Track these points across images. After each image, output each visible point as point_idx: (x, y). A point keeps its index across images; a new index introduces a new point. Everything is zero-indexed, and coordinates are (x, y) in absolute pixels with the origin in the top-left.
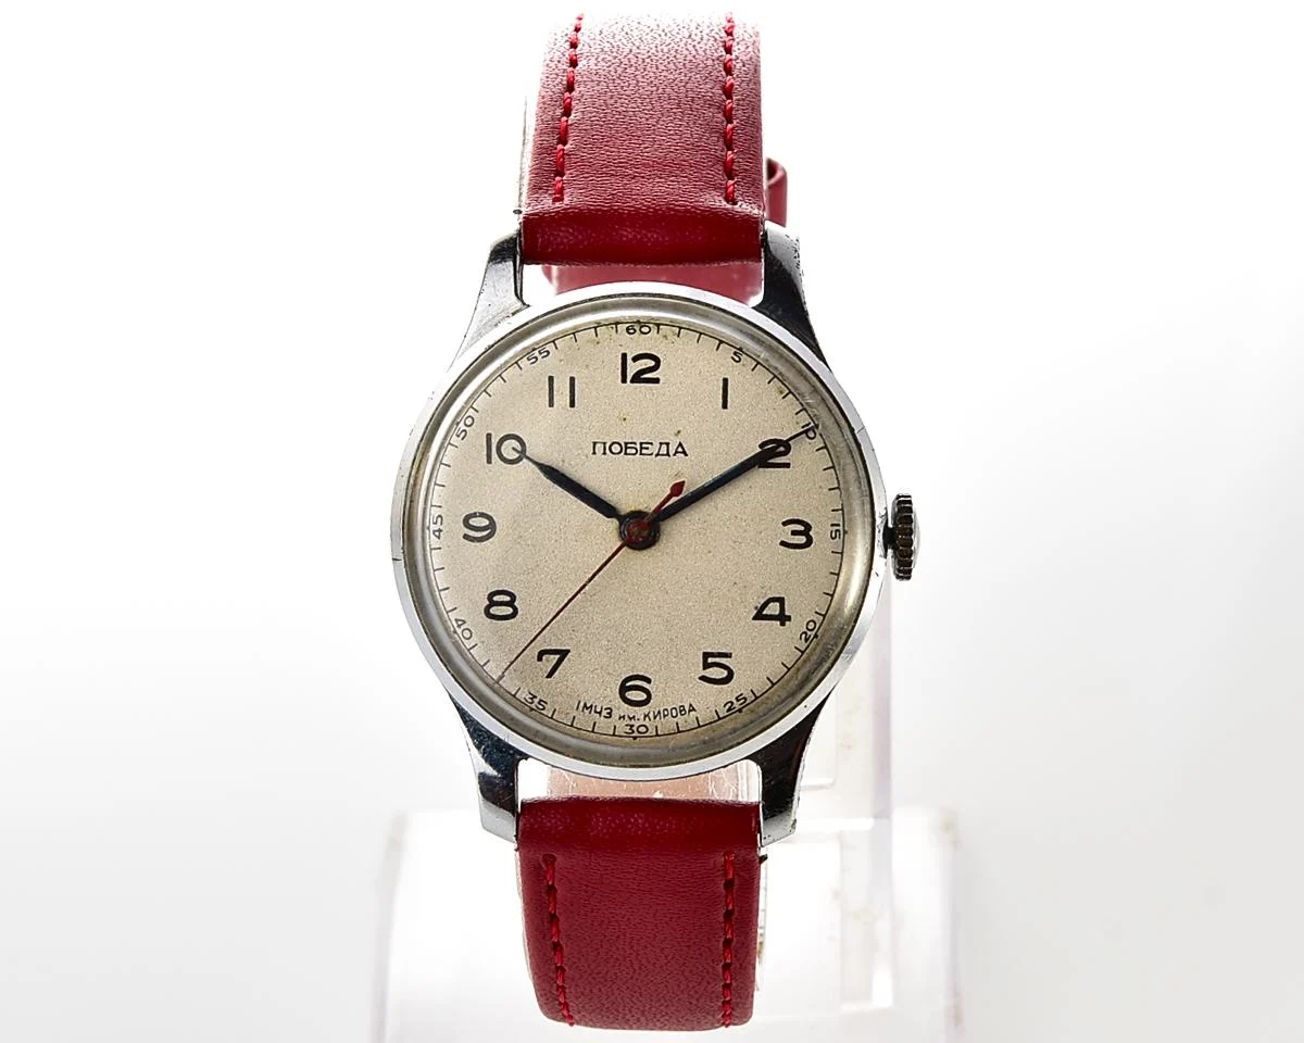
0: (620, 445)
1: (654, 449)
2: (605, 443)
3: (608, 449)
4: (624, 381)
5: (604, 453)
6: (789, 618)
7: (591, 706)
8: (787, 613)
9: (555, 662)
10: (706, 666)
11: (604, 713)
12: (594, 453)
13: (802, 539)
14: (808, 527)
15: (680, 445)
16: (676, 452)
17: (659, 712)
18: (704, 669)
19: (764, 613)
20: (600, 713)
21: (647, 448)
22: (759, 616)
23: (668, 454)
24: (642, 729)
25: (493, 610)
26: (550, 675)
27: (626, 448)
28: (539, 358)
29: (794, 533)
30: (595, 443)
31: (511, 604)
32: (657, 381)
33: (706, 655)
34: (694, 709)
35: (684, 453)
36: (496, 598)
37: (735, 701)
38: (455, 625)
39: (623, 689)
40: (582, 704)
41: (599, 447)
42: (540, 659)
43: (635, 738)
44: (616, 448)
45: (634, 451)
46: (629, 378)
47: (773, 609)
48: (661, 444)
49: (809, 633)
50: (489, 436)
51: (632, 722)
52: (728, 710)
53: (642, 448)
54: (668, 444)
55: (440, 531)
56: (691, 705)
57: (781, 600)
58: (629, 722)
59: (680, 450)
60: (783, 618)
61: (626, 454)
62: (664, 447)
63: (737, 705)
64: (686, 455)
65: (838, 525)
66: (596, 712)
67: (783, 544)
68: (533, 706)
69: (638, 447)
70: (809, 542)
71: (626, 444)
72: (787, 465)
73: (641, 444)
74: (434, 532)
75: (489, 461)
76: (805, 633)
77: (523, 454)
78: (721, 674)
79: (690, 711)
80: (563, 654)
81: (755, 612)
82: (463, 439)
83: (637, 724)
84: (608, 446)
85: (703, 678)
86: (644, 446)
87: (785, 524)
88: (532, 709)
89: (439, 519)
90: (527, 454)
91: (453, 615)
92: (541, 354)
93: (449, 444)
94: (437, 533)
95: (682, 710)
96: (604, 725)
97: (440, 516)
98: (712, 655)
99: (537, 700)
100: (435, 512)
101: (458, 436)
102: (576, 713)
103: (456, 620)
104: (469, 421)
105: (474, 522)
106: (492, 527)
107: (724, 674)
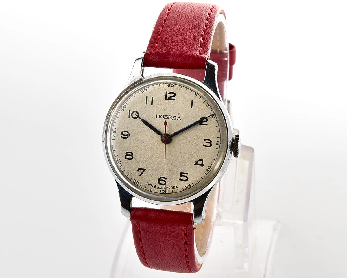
1: (172, 118)
2: (159, 115)
4: (166, 99)
5: (159, 118)
6: (204, 165)
7: (150, 184)
8: (203, 164)
9: (142, 172)
10: (181, 176)
11: (154, 186)
12: (157, 117)
13: (209, 145)
14: (211, 141)
15: (179, 117)
16: (178, 119)
17: (168, 187)
18: (181, 177)
19: (198, 163)
20: (152, 186)
22: (196, 164)
23: (176, 119)
25: (127, 157)
26: (140, 175)
28: (144, 91)
29: (207, 143)
30: (157, 115)
31: (132, 156)
32: (174, 100)
33: (181, 173)
34: (177, 187)
35: (180, 119)
36: (128, 154)
37: (188, 186)
38: (117, 160)
39: (159, 180)
40: (148, 183)
41: (158, 116)
42: (138, 171)
43: (161, 194)
44: (162, 117)
46: (167, 99)
47: (200, 162)
49: (209, 169)
50: (130, 111)
52: (186, 188)
54: (176, 117)
55: (115, 135)
56: (176, 186)
57: (202, 160)
58: (160, 189)
60: (202, 165)
61: (165, 118)
62: (175, 117)
63: (188, 187)
64: (180, 120)
65: (219, 141)
66: (151, 186)
67: (204, 145)
68: (135, 183)
69: (168, 117)
70: (211, 145)
71: (165, 116)
72: (207, 125)
73: (169, 116)
75: (129, 118)
76: (207, 169)
77: (138, 117)
78: (185, 178)
79: (176, 188)
80: (144, 170)
81: (195, 163)
82: (123, 111)
83: (162, 190)
84: (160, 116)
85: (180, 179)
86: (170, 116)
87: (205, 140)
88: (135, 184)
89: (115, 132)
90: (139, 116)
91: (116, 158)
92: (145, 90)
93: (119, 112)
94: (114, 135)
95: (174, 187)
96: (153, 190)
97: (115, 131)
98: (183, 173)
99: (136, 182)
100: (114, 130)
101: (122, 110)
102: (146, 186)
103: (117, 159)
104: (125, 107)
105: (124, 133)
106: (128, 135)
107: (186, 179)
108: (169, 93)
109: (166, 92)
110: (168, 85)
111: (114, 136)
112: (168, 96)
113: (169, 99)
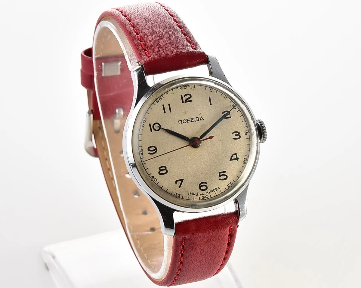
0: (186, 120)
1: (195, 120)
2: (181, 120)
3: (182, 122)
4: (183, 102)
5: (182, 123)
6: (239, 159)
7: (192, 193)
8: (238, 157)
9: (180, 183)
11: (196, 194)
12: (179, 124)
13: (238, 137)
14: (239, 133)
16: (201, 119)
17: (210, 191)
18: (220, 177)
19: (232, 158)
21: (193, 120)
22: (231, 160)
23: (199, 120)
24: (207, 197)
25: (161, 172)
26: (180, 187)
27: (187, 121)
28: (159, 100)
29: (236, 135)
31: (165, 169)
32: (191, 101)
34: (219, 188)
36: (161, 169)
37: (229, 184)
38: (152, 178)
39: (200, 187)
40: (190, 193)
41: (180, 122)
42: (176, 183)
43: (205, 199)
44: (185, 121)
45: (189, 121)
47: (234, 157)
48: (196, 118)
50: (150, 124)
51: (204, 195)
52: (228, 187)
53: (191, 120)
54: (198, 118)
55: (142, 153)
57: (236, 154)
58: (203, 195)
59: (202, 118)
60: (237, 159)
61: (187, 122)
63: (230, 185)
65: (247, 131)
66: (194, 194)
67: (233, 139)
68: (177, 196)
70: (240, 137)
72: (230, 117)
75: (151, 131)
76: (244, 162)
77: (160, 128)
78: (224, 177)
79: (218, 189)
80: (182, 180)
82: (144, 126)
83: (205, 195)
85: (220, 179)
87: (233, 133)
89: (142, 150)
93: (140, 129)
95: (216, 189)
96: (197, 198)
99: (177, 194)
102: (188, 196)
103: (152, 177)
104: (144, 121)
105: (151, 149)
106: (156, 149)
108: (185, 96)
109: (181, 96)
110: (181, 88)
111: (143, 155)
112: (184, 99)
113: (186, 101)
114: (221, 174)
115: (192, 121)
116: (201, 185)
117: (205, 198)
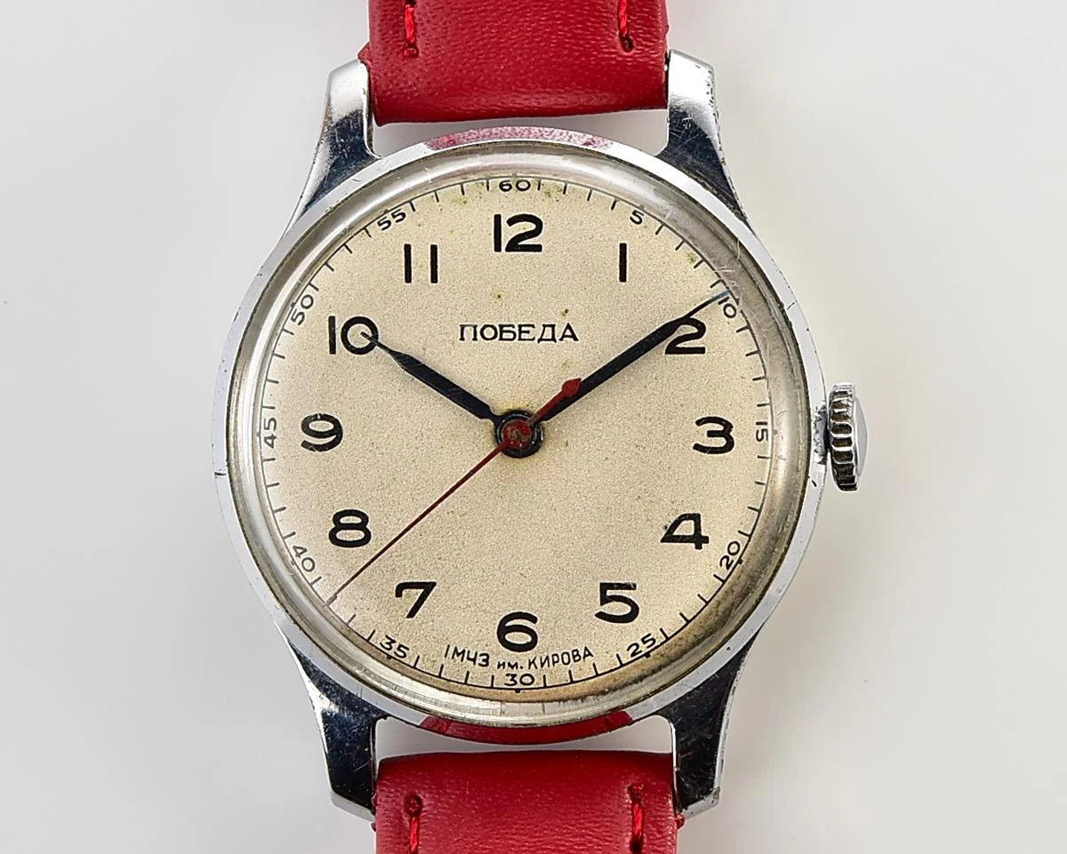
0: (495, 329)
1: (536, 333)
2: (475, 327)
3: (479, 333)
4: (498, 248)
5: (475, 339)
6: (706, 540)
7: (464, 652)
8: (703, 534)
9: (417, 597)
10: (605, 600)
11: (480, 660)
12: (462, 339)
13: (721, 442)
14: (728, 426)
15: (569, 327)
16: (564, 336)
17: (547, 658)
18: (603, 603)
19: (675, 533)
20: (474, 660)
21: (528, 332)
22: (669, 537)
23: (553, 339)
24: (527, 680)
25: (341, 535)
26: (411, 614)
27: (502, 332)
28: (393, 221)
29: (711, 434)
30: (463, 327)
31: (362, 526)
32: (538, 248)
33: (604, 587)
34: (590, 654)
35: (573, 336)
36: (343, 520)
37: (641, 643)
38: (294, 554)
39: (503, 630)
40: (452, 650)
41: (469, 332)
42: (399, 594)
43: (518, 691)
44: (489, 333)
45: (511, 336)
46: (504, 247)
47: (687, 528)
48: (545, 326)
49: (731, 557)
50: (332, 320)
51: (515, 671)
52: (633, 654)
53: (521, 332)
54: (553, 326)
55: (273, 438)
56: (586, 649)
57: (696, 518)
58: (510, 671)
59: (568, 333)
60: (699, 540)
61: (501, 339)
62: (549, 330)
63: (644, 648)
64: (576, 339)
65: (765, 424)
66: (469, 659)
67: (697, 447)
68: (391, 653)
69: (516, 330)
70: (730, 445)
71: (501, 326)
72: (702, 350)
73: (520, 326)
74: (266, 439)
75: (333, 350)
76: (725, 557)
77: (374, 341)
78: (623, 609)
79: (585, 656)
80: (428, 587)
81: (664, 532)
82: (300, 324)
83: (520, 673)
84: (478, 329)
85: (601, 615)
86: (523, 329)
87: (699, 423)
88: (390, 657)
89: (272, 423)
90: (379, 340)
91: (290, 542)
92: (394, 217)
93: (283, 329)
94: (270, 441)
95: (576, 656)
96: (479, 675)
97: (273, 419)
98: (611, 586)
99: (395, 646)
100: (267, 415)
101: (294, 320)
102: (444, 661)
103: (295, 548)
104: (307, 302)
105: (314, 426)
106: (337, 431)
107: (627, 609)
108: (511, 222)
109: (498, 218)
110: (501, 185)
111: (272, 446)
112: (508, 233)
113: (514, 245)
114: (609, 593)
115: (524, 336)
116: (509, 624)
117: (519, 686)
